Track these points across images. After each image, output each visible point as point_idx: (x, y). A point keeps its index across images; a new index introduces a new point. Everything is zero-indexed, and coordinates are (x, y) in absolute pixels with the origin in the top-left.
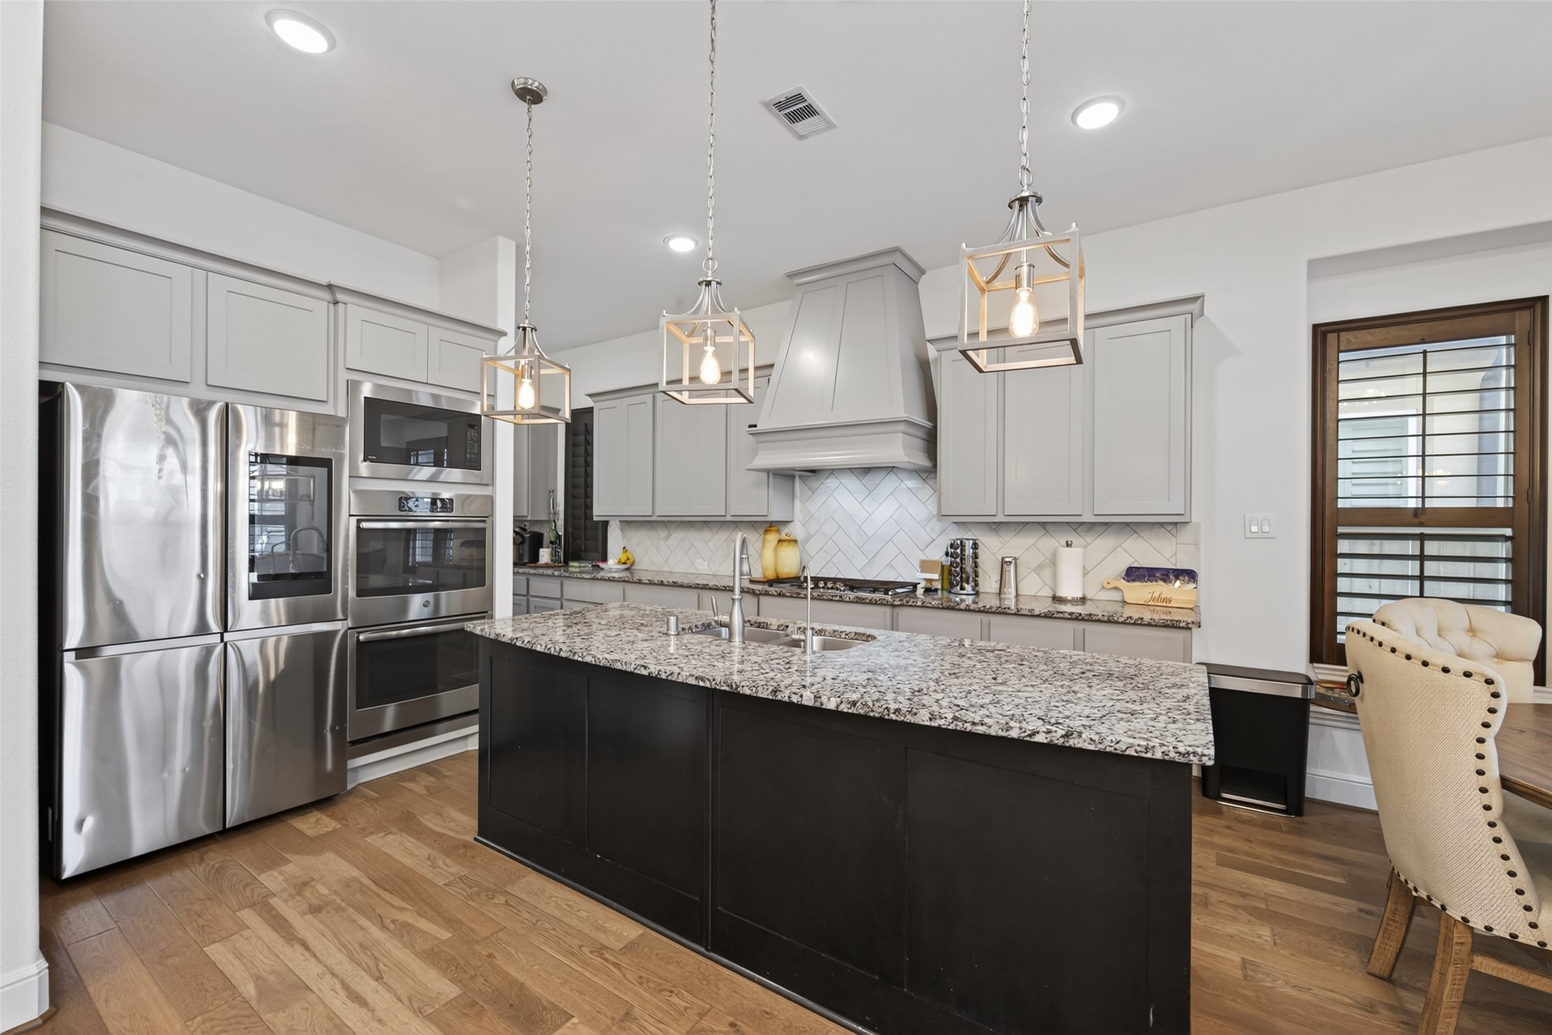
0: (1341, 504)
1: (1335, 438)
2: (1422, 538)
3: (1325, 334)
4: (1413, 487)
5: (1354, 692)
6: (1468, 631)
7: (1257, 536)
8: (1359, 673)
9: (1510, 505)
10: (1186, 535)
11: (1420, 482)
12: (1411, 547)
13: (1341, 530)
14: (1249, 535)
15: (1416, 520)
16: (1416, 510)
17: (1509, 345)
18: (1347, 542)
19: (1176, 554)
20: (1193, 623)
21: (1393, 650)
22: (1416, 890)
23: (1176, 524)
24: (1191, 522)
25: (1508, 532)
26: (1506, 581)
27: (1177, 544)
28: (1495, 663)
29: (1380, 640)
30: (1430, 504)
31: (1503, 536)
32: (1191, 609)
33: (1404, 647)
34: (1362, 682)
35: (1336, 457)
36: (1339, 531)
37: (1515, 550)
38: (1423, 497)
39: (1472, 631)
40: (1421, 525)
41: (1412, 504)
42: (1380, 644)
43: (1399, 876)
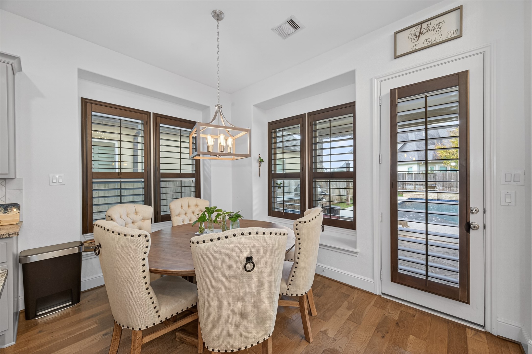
0: (94, 170)
1: (91, 145)
2: (121, 182)
3: (86, 103)
4: (117, 165)
5: (97, 253)
6: (135, 213)
7: (56, 184)
8: (100, 244)
9: (143, 172)
10: (11, 185)
11: (120, 164)
12: (117, 186)
13: (94, 181)
14: (51, 184)
15: (119, 177)
16: (119, 173)
17: (142, 124)
18: (96, 185)
19: (5, 195)
20: (13, 234)
21: (113, 232)
22: (123, 326)
23: (5, 179)
24: (15, 178)
25: (143, 180)
26: (143, 195)
27: (6, 190)
28: (142, 222)
29: (108, 229)
30: (123, 171)
31: (142, 181)
32: (16, 224)
33: (117, 230)
34: (101, 247)
35: (91, 152)
36: (93, 181)
37: (145, 185)
38: (121, 169)
39: (136, 213)
40: (120, 178)
41: (117, 171)
42: (108, 230)
43: (117, 323)
